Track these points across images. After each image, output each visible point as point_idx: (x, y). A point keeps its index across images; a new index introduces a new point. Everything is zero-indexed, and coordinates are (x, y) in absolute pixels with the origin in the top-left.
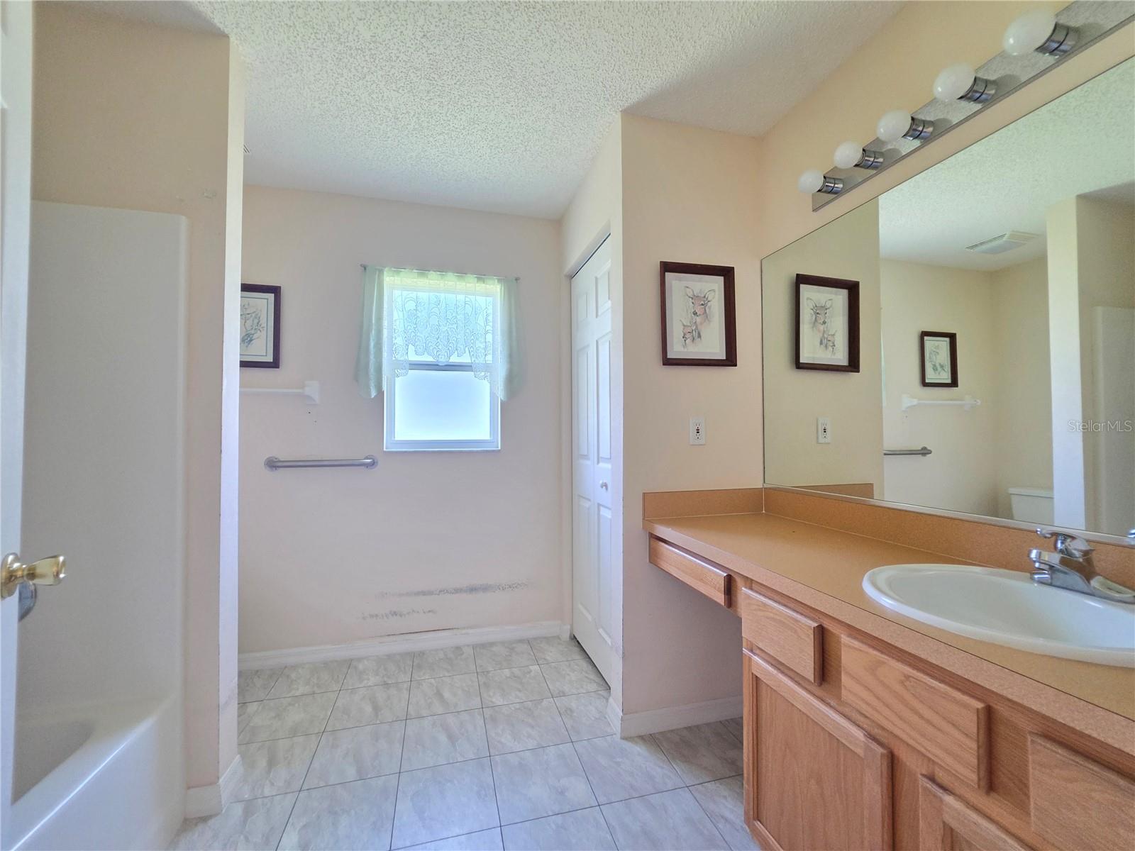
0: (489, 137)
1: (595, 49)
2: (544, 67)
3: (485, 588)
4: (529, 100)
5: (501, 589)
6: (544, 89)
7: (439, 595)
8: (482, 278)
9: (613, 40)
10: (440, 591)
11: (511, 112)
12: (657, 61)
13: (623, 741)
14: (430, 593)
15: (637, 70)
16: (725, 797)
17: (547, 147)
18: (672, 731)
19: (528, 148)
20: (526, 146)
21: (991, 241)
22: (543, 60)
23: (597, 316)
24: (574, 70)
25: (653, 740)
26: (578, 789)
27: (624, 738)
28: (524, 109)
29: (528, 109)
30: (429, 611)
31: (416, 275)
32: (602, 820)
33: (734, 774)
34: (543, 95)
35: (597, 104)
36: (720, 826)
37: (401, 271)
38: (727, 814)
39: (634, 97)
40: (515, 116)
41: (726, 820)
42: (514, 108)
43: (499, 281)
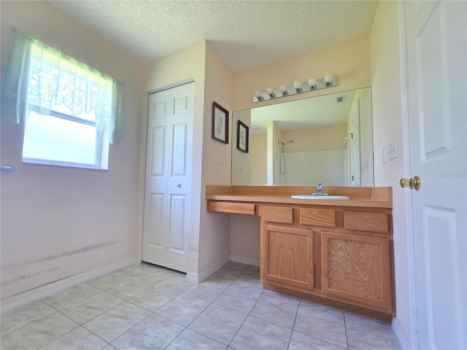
0: (146, 11)
1: (216, 15)
2: (195, 6)
3: (93, 248)
4: (178, 12)
5: (104, 246)
6: (188, 12)
7: (62, 257)
8: (104, 75)
9: (223, 17)
10: (63, 255)
11: (166, 10)
12: (229, 33)
13: (200, 284)
14: (56, 257)
15: (221, 31)
16: (241, 283)
17: (167, 34)
18: (211, 275)
19: (159, 28)
20: (159, 27)
21: (254, 127)
22: (197, 4)
23: (174, 114)
24: (204, 15)
25: (209, 279)
26: (201, 303)
27: (199, 283)
28: (173, 13)
29: (175, 14)
30: (54, 269)
31: (60, 55)
32: (217, 305)
33: (238, 277)
34: (186, 14)
35: (200, 32)
36: (247, 289)
37: (48, 47)
38: (246, 286)
39: (213, 38)
40: (166, 13)
41: (246, 287)
42: (169, 10)
43: (114, 81)
